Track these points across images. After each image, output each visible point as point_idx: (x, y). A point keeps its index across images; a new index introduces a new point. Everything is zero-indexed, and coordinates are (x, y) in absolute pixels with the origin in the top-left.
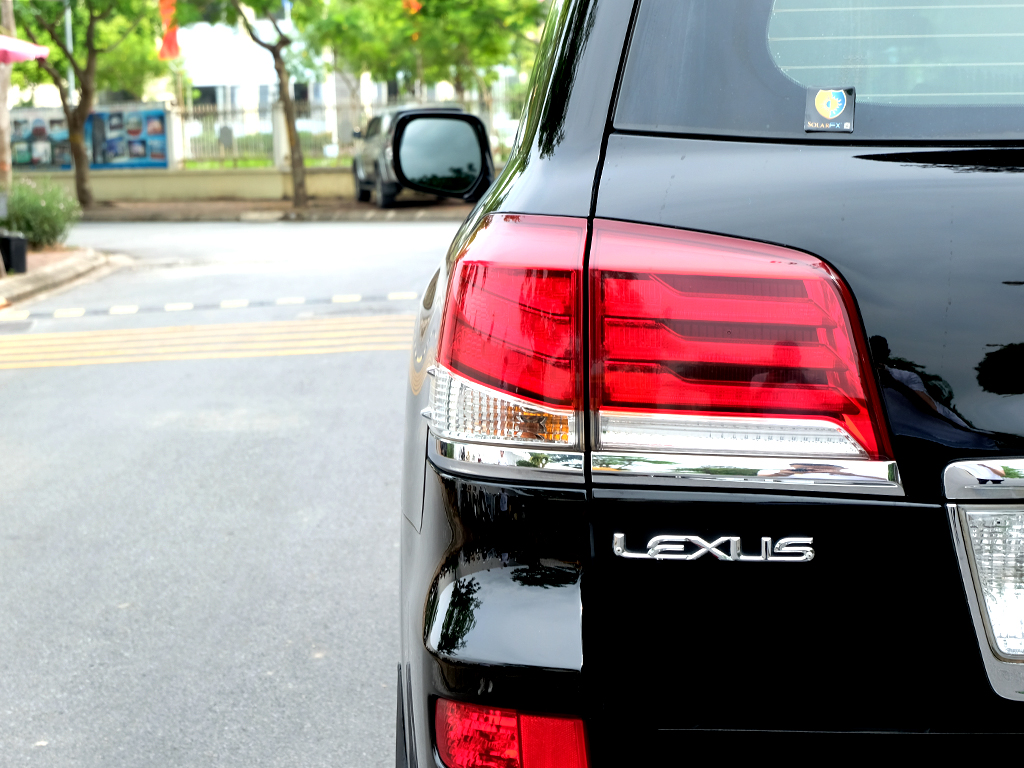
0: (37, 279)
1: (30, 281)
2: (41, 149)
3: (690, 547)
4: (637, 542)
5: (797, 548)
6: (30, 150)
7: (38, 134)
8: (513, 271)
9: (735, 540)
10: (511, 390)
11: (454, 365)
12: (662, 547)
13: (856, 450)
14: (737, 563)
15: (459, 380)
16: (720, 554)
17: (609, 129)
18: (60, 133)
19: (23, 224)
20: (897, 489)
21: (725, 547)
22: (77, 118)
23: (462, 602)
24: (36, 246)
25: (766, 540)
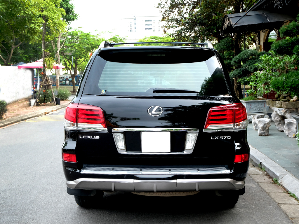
0: (62, 106)
1: (61, 106)
2: (67, 82)
3: (87, 137)
4: (82, 137)
5: (98, 137)
6: (65, 82)
7: (67, 79)
8: (71, 109)
9: (91, 136)
10: (71, 121)
11: (66, 119)
12: (84, 137)
13: (103, 127)
14: (92, 139)
15: (66, 120)
16: (90, 138)
17: (82, 94)
18: (70, 79)
19: (61, 96)
20: (107, 131)
21: (91, 137)
22: (73, 77)
23: (66, 143)
24: (63, 100)
25: (95, 136)
